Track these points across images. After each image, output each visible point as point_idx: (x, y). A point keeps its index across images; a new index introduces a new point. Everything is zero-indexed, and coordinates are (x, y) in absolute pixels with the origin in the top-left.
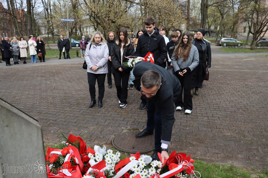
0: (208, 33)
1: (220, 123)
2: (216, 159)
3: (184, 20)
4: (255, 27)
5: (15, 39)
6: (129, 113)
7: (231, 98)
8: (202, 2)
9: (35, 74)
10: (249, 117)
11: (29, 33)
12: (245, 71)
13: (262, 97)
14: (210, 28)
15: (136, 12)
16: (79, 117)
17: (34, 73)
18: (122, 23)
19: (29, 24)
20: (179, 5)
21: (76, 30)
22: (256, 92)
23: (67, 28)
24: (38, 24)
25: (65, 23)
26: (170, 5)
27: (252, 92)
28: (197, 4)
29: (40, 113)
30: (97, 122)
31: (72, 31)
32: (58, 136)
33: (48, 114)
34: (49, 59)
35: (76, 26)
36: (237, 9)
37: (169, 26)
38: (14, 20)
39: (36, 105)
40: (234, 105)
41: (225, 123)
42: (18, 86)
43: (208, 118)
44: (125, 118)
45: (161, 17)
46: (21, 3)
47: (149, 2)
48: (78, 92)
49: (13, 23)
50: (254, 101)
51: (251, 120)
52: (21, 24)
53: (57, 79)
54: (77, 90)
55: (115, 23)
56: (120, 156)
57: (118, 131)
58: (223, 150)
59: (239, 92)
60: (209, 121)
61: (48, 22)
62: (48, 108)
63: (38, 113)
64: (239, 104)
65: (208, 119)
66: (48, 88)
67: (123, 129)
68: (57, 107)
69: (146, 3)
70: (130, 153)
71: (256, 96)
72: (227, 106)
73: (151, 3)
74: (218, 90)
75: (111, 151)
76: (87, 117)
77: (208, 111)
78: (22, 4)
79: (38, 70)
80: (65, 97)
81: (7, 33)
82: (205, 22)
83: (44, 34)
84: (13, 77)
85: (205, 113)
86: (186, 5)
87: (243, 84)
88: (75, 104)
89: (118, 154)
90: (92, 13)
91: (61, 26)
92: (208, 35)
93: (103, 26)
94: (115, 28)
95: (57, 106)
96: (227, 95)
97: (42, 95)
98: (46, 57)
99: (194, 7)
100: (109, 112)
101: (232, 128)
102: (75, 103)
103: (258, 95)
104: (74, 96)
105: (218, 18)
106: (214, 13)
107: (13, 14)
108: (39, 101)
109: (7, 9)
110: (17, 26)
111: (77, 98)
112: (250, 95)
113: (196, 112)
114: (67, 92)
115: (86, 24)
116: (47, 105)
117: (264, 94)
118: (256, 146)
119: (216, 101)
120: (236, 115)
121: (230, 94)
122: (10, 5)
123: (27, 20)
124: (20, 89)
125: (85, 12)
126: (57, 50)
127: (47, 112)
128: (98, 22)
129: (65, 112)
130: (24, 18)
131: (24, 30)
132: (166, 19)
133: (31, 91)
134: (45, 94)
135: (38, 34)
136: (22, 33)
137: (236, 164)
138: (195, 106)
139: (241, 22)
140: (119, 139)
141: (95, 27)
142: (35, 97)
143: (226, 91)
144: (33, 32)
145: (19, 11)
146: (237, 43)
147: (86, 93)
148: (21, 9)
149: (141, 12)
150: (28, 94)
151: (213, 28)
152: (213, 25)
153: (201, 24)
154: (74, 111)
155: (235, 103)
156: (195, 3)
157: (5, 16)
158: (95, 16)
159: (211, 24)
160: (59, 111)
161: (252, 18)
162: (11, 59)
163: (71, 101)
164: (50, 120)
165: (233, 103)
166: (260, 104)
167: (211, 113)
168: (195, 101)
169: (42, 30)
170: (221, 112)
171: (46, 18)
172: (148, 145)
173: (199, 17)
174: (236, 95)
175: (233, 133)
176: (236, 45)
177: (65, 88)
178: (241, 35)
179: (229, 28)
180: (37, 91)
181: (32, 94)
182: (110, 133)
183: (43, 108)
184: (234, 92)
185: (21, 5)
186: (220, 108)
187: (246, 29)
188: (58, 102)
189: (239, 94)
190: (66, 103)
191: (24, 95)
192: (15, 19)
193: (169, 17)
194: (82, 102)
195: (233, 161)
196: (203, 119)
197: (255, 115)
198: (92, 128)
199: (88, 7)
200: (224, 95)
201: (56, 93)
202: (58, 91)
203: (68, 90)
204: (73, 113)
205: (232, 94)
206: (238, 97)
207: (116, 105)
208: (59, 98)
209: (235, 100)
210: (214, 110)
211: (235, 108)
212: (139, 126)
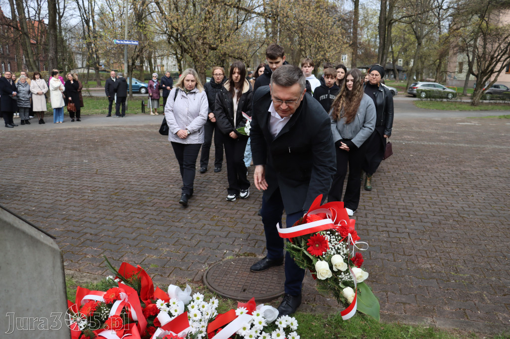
0: (392, 73)
1: (410, 245)
2: (402, 314)
3: (347, 47)
4: (479, 64)
5: (23, 75)
6: (237, 223)
7: (433, 197)
8: (381, 14)
9: (60, 143)
10: (466, 234)
11: (51, 65)
12: (461, 145)
13: (492, 196)
14: (396, 63)
15: (256, 30)
16: (142, 228)
17: (58, 142)
18: (229, 50)
19: (51, 47)
20: (337, 18)
21: (142, 62)
22: (479, 186)
23: (123, 58)
24: (69, 48)
25: (121, 47)
26: (322, 19)
27: (473, 186)
28: (372, 17)
29: (67, 220)
30: (176, 239)
31: (133, 64)
32: (101, 265)
33: (83, 221)
34: (88, 115)
35: (143, 54)
36: (447, 28)
37: (319, 57)
38: (24, 39)
39: (60, 205)
40: (438, 210)
41: (421, 244)
42: (26, 167)
43: (389, 235)
44: (229, 233)
45: (303, 40)
46: (38, 7)
47: (282, 12)
48: (142, 181)
49: (22, 45)
50: (477, 202)
51: (470, 240)
52: (36, 48)
53: (102, 154)
54: (140, 176)
55: (216, 50)
56: (217, 307)
57: (216, 256)
58: (415, 296)
59: (449, 185)
60: (390, 240)
61: (89, 44)
62: (82, 210)
63: (63, 219)
64: (447, 209)
65: (389, 237)
66: (84, 171)
67: (225, 253)
68: (100, 209)
69: (275, 13)
70: (238, 300)
71: (480, 193)
72: (424, 212)
73: (285, 14)
74: (409, 181)
75: (201, 296)
76: (158, 230)
77: (388, 221)
78: (40, 10)
79: (67, 136)
80: (116, 189)
81: (9, 65)
82: (385, 51)
83: (80, 68)
84: (18, 149)
85: (383, 225)
86: (351, 18)
87: (457, 170)
88: (136, 203)
89: (213, 303)
90: (172, 29)
91: (114, 54)
92: (393, 76)
93: (193, 55)
94: (216, 60)
95: (100, 207)
96: (426, 192)
97: (72, 185)
98: (83, 111)
99: (366, 22)
100: (200, 219)
101: (434, 255)
102: (135, 201)
103: (484, 191)
104: (133, 188)
105: (411, 44)
106: (404, 35)
107: (23, 28)
108: (65, 197)
109: (11, 19)
110: (29, 52)
111: (139, 193)
112: (468, 192)
113: (365, 223)
114: (121, 180)
115: (161, 50)
116: (81, 204)
117: (495, 191)
118: (478, 290)
119: (404, 202)
120: (442, 230)
121: (431, 189)
122: (16, 10)
123: (49, 40)
124: (31, 172)
125: (160, 27)
126: (104, 98)
127: (81, 217)
128: (184, 48)
129: (115, 218)
130: (42, 37)
131: (42, 58)
132: (312, 44)
133: (51, 176)
134: (77, 182)
135: (69, 67)
136: (37, 64)
137: (439, 324)
138: (365, 212)
139: (455, 54)
140: (218, 272)
141: (177, 57)
142: (60, 189)
143: (424, 184)
144: (59, 63)
145: (33, 22)
146: (445, 92)
147: (157, 182)
148: (37, 19)
149: (266, 30)
150: (45, 182)
151: (402, 62)
152: (402, 58)
153: (379, 56)
154: (132, 217)
155: (440, 207)
156: (368, 16)
157: (7, 32)
158: (179, 36)
159: (398, 56)
160: (105, 216)
161: (475, 47)
162: (15, 114)
163: (127, 198)
164: (86, 233)
165: (436, 207)
166: (487, 208)
167: (395, 226)
168: (364, 202)
169: (76, 61)
170: (414, 224)
171: (84, 38)
172: (273, 284)
173: (375, 41)
174: (443, 190)
175: (436, 265)
176: (444, 96)
177: (117, 172)
178: (454, 78)
179: (431, 64)
180: (64, 177)
181: (54, 182)
182: (201, 260)
183: (74, 211)
184: (438, 185)
185: (38, 12)
186: (411, 215)
187: (463, 67)
188: (102, 199)
189: (447, 190)
190: (118, 201)
191: (38, 183)
192: (26, 37)
193: (319, 41)
194: (149, 200)
195: (434, 319)
196: (378, 236)
197: (478, 231)
198: (165, 250)
199: (165, 18)
200: (419, 191)
201: (98, 182)
202: (103, 177)
203: (122, 176)
204: (130, 221)
205: (435, 190)
206: (447, 196)
207: (213, 206)
208: (105, 191)
209: (440, 201)
210: (400, 220)
211: (440, 216)
212: (256, 248)
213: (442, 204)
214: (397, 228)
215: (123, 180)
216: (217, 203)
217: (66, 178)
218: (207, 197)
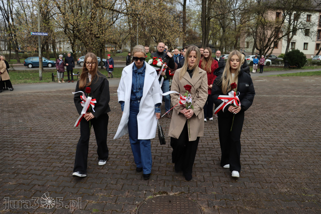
1: (267, 174)
7: (265, 135)
13: (299, 132)
22: (288, 125)
27: (285, 125)
29: (16, 173)
30: (106, 185)
31: (43, 48)
33: (30, 174)
39: (9, 160)
40: (273, 145)
41: (273, 172)
45: (155, 30)
48: (66, 135)
50: (292, 137)
53: (32, 115)
54: (62, 131)
55: (99, 38)
57: (140, 197)
59: (270, 125)
60: (252, 171)
62: (27, 164)
63: (14, 173)
64: (277, 144)
65: (251, 169)
66: (22, 130)
67: (145, 193)
68: (41, 162)
71: (291, 130)
72: (264, 147)
76: (89, 177)
80: (49, 144)
88: (67, 154)
95: (41, 160)
96: (259, 131)
97: (14, 142)
100: (118, 166)
102: (65, 153)
103: (293, 128)
104: (61, 141)
108: (11, 153)
111: (67, 145)
112: (284, 130)
114: (50, 135)
115: (60, 38)
116: (25, 158)
117: (299, 128)
119: (249, 141)
120: (281, 160)
121: (261, 129)
126: (23, 71)
127: (27, 170)
128: (78, 37)
129: (54, 169)
134: (18, 139)
143: (255, 126)
147: (77, 136)
151: (211, 42)
152: (211, 39)
154: (68, 167)
155: (272, 142)
160: (46, 168)
163: (59, 150)
164: (35, 185)
165: (270, 142)
166: (300, 141)
167: (251, 159)
170: (262, 157)
174: (269, 130)
177: (46, 129)
179: (231, 44)
180: (7, 136)
182: (130, 202)
183: (21, 165)
184: (264, 126)
186: (257, 150)
187: (249, 44)
188: (41, 153)
189: (271, 129)
190: (53, 153)
198: (100, 195)
200: (254, 131)
201: (34, 138)
202: (37, 134)
203: (51, 132)
204: (66, 171)
205: (264, 130)
206: (273, 133)
207: (123, 154)
208: (40, 146)
209: (270, 138)
210: (252, 155)
211: (275, 149)
212: (166, 187)
213: (272, 140)
214: (253, 161)
215: (52, 135)
216: (125, 151)
217: (8, 136)
218: (117, 146)
